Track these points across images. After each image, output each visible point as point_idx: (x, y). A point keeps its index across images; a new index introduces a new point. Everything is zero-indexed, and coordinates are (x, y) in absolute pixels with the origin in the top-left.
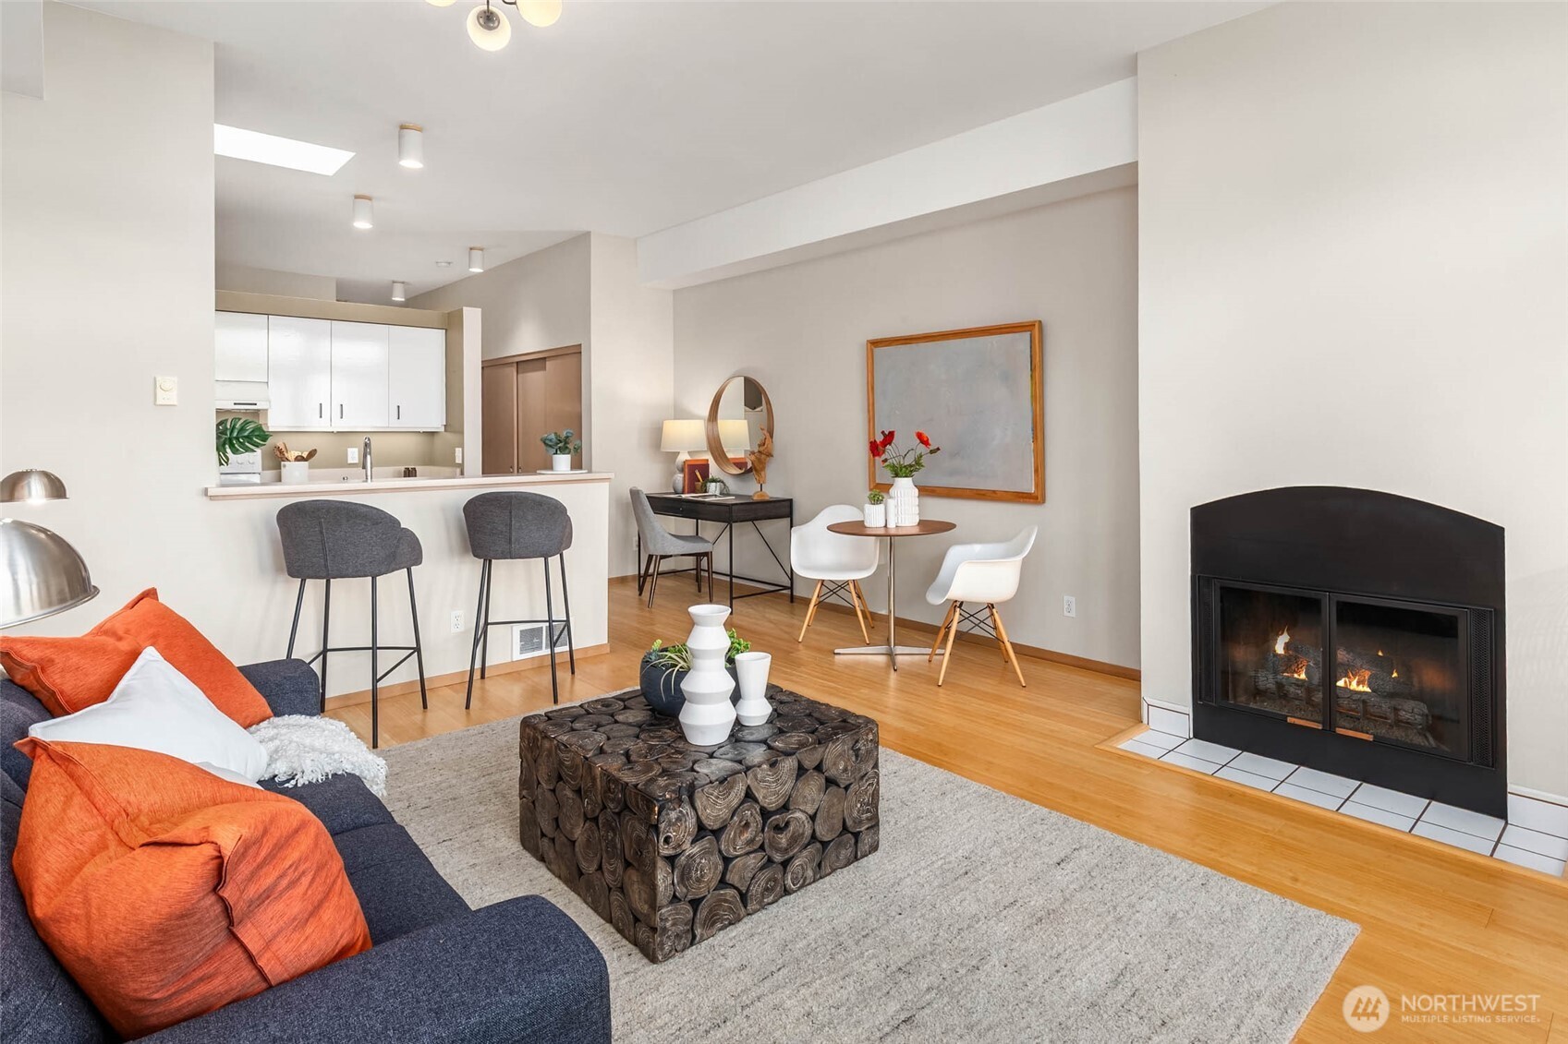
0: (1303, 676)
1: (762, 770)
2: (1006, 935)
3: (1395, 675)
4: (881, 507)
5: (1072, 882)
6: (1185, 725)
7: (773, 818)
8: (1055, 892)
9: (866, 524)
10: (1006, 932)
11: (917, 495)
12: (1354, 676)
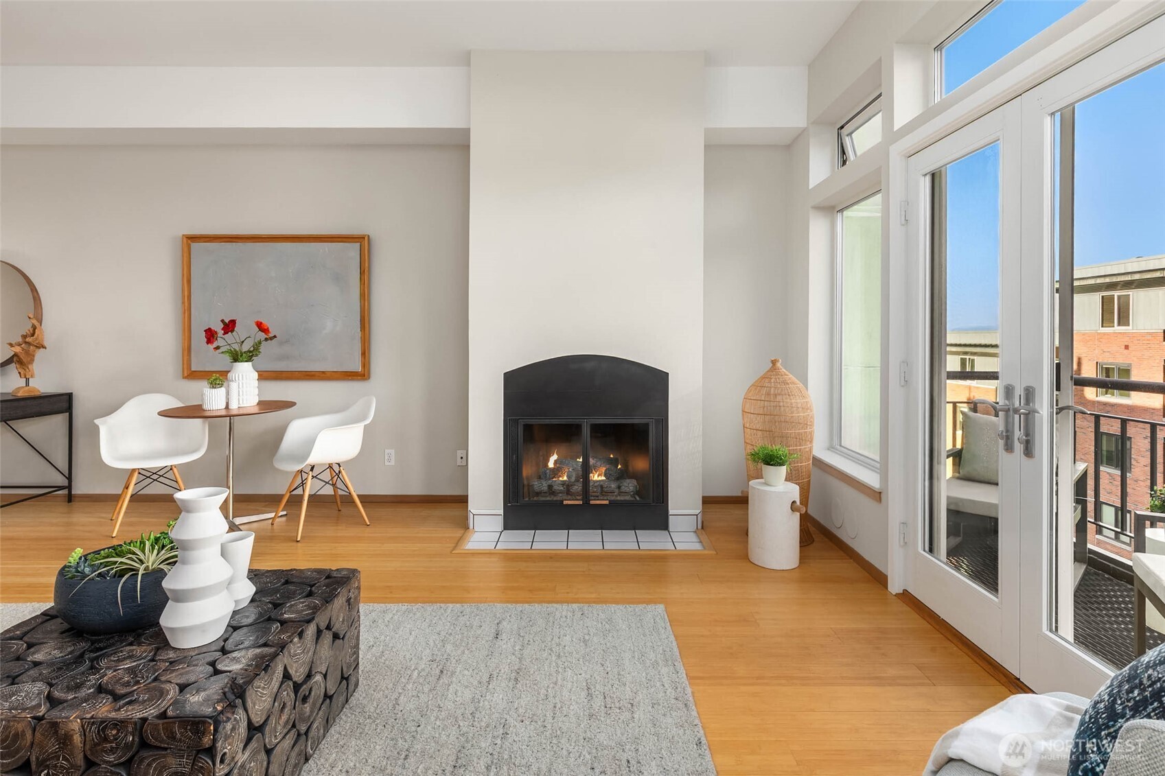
0: (565, 478)
1: (294, 645)
2: (504, 700)
3: (619, 466)
4: (222, 390)
5: (514, 646)
6: (499, 523)
7: (301, 690)
8: (510, 657)
9: (205, 407)
10: (503, 699)
11: (257, 378)
12: (596, 472)
